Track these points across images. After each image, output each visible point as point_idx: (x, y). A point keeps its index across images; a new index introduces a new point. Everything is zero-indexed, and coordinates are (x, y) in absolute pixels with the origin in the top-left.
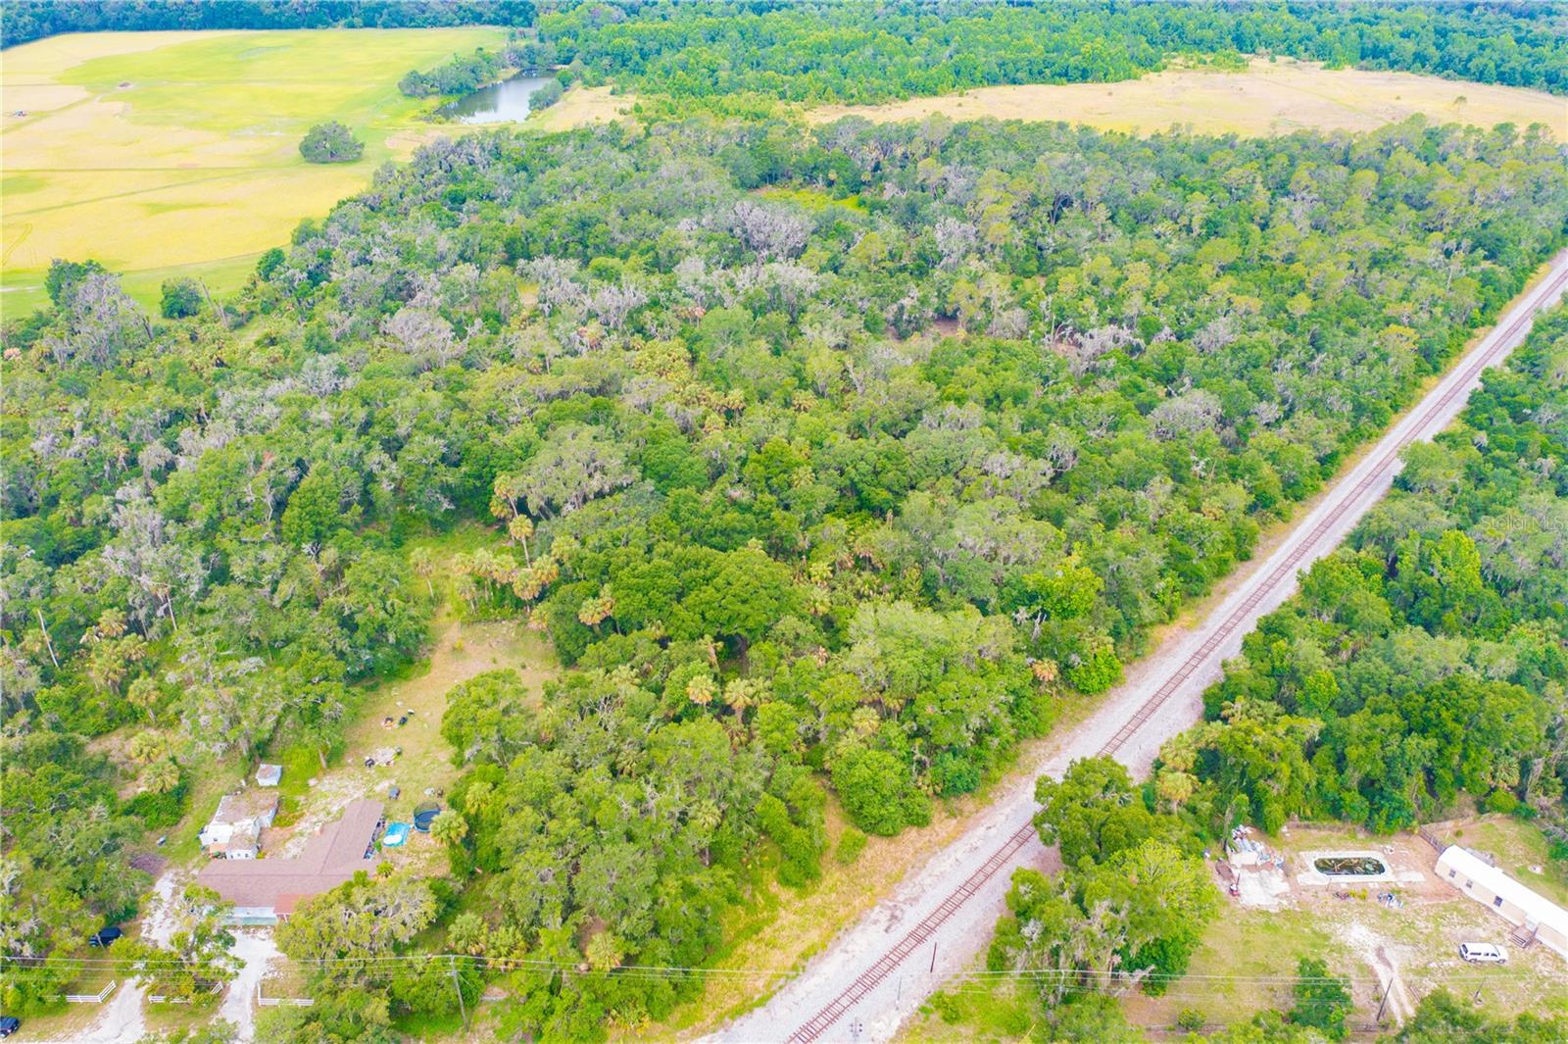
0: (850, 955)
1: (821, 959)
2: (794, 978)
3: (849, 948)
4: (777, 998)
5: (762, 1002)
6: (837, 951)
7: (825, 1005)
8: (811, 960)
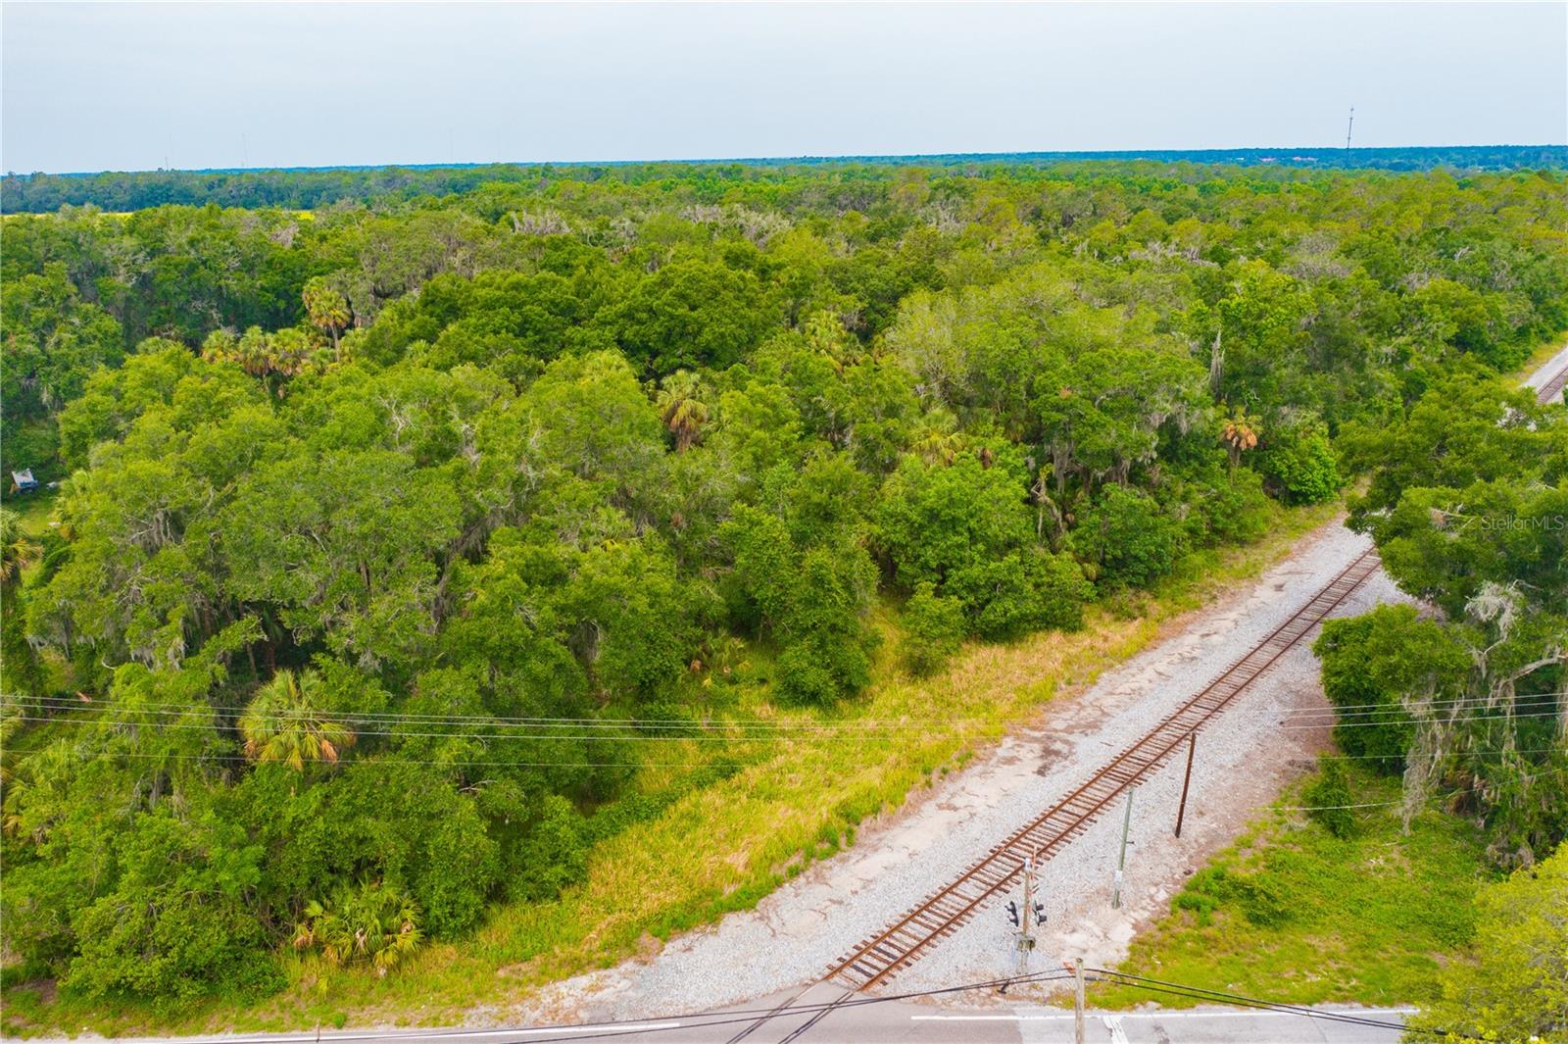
0: (963, 814)
1: (890, 821)
2: (828, 855)
3: (957, 802)
4: (784, 895)
5: (746, 901)
6: (929, 808)
7: (922, 900)
8: (866, 822)
